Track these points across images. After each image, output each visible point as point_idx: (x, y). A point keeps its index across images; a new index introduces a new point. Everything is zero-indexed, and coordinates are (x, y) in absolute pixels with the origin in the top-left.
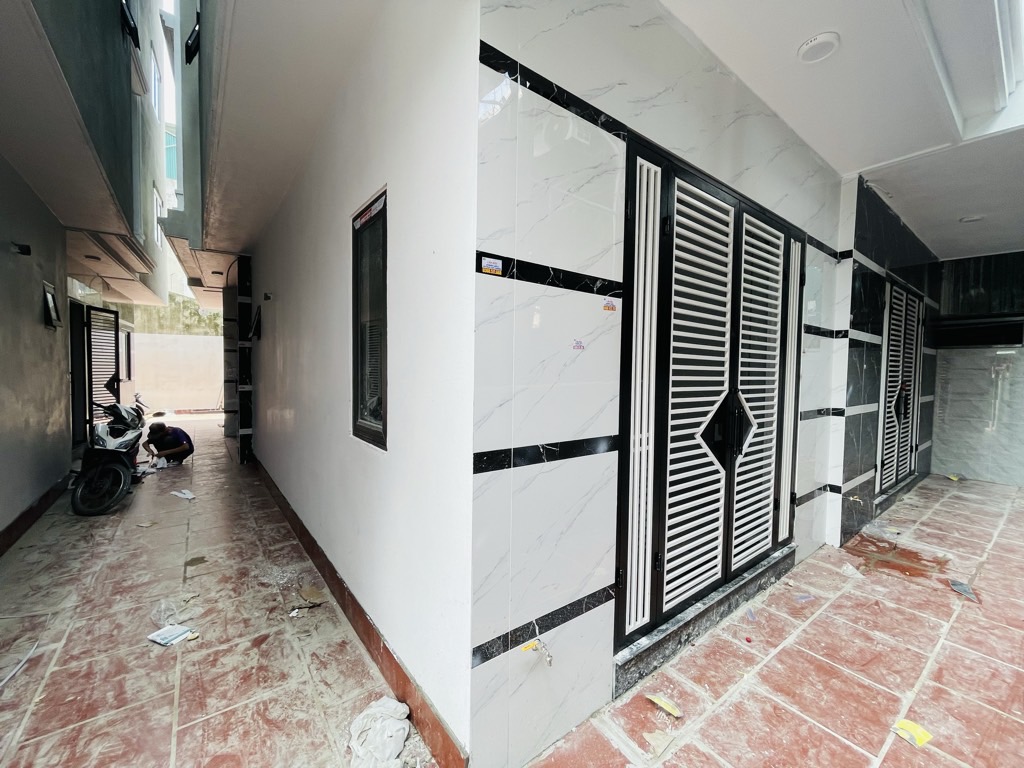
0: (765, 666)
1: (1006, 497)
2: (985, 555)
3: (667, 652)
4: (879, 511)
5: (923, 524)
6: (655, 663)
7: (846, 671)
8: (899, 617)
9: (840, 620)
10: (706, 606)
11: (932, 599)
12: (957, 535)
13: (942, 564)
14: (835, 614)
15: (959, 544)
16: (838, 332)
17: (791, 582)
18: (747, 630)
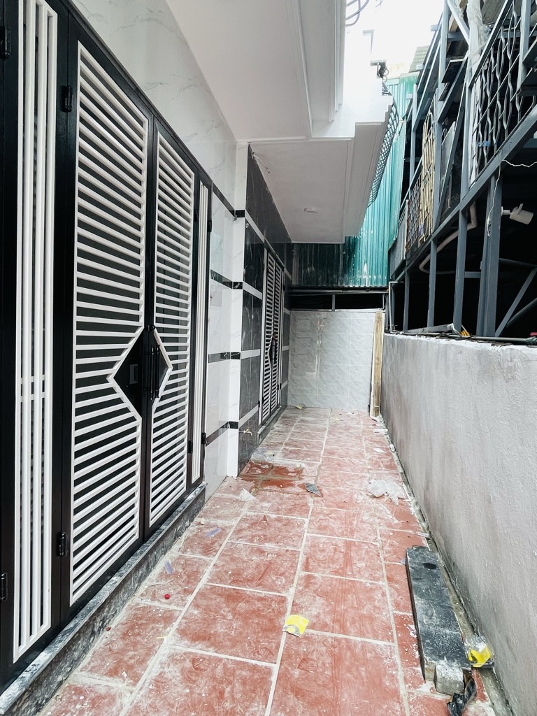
0: (184, 618)
1: (325, 416)
2: (321, 460)
3: (76, 654)
4: (261, 440)
5: (286, 444)
6: (60, 678)
7: (248, 590)
8: (279, 525)
9: (241, 543)
10: (123, 577)
11: (297, 502)
12: (305, 448)
13: (299, 472)
14: (238, 539)
15: (307, 455)
16: (236, 283)
17: (203, 521)
18: (167, 586)
